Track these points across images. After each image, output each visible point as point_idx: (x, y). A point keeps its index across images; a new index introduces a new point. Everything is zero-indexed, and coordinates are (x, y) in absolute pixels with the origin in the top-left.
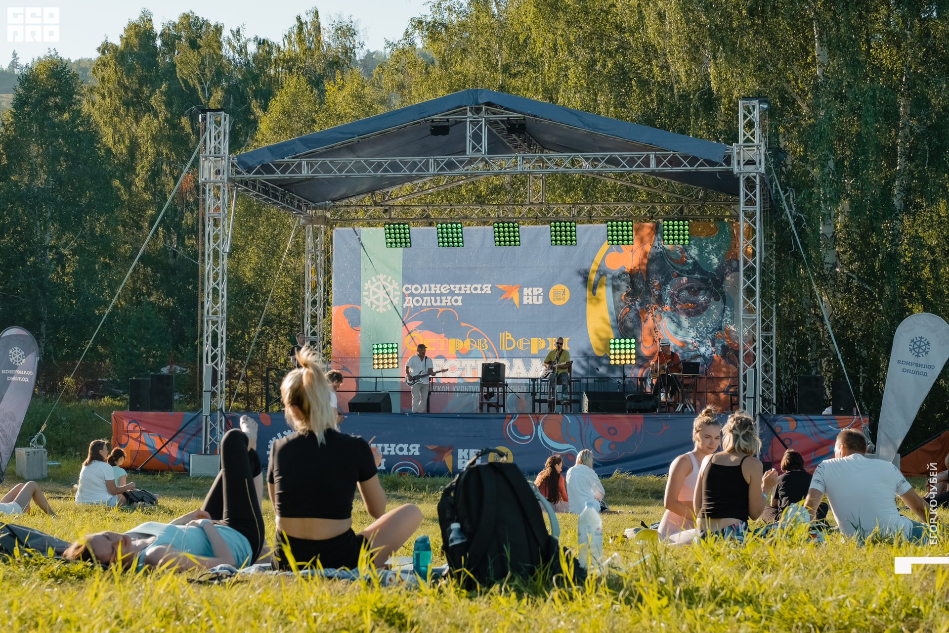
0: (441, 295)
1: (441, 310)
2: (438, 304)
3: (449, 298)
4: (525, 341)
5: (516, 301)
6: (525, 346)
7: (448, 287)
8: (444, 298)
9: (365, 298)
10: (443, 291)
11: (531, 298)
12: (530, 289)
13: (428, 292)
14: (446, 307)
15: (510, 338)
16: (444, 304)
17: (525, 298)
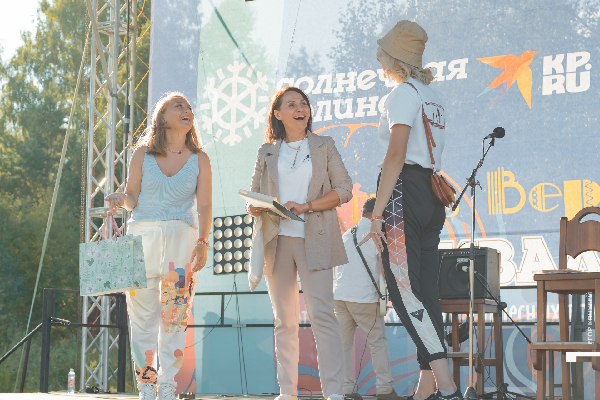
0: (359, 93)
1: (353, 128)
2: (349, 114)
3: (374, 99)
4: (548, 189)
5: (526, 93)
6: (549, 203)
7: (373, 75)
8: (361, 101)
9: (205, 118)
10: (363, 86)
11: (560, 79)
12: (560, 57)
13: (328, 90)
14: (367, 119)
15: (513, 183)
16: (360, 114)
17: (547, 81)
